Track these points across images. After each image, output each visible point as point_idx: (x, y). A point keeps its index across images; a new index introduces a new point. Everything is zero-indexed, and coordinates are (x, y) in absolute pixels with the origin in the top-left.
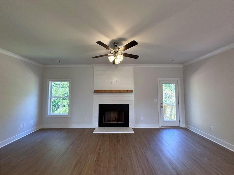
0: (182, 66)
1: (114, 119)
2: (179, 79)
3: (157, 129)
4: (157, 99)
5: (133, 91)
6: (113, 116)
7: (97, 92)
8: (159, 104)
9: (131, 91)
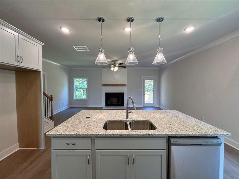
0: (158, 68)
1: (115, 102)
2: (156, 77)
3: (141, 107)
4: (141, 90)
5: (127, 84)
6: (114, 100)
7: (104, 85)
8: (143, 92)
9: (125, 85)
